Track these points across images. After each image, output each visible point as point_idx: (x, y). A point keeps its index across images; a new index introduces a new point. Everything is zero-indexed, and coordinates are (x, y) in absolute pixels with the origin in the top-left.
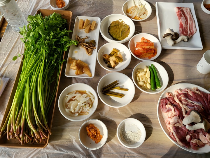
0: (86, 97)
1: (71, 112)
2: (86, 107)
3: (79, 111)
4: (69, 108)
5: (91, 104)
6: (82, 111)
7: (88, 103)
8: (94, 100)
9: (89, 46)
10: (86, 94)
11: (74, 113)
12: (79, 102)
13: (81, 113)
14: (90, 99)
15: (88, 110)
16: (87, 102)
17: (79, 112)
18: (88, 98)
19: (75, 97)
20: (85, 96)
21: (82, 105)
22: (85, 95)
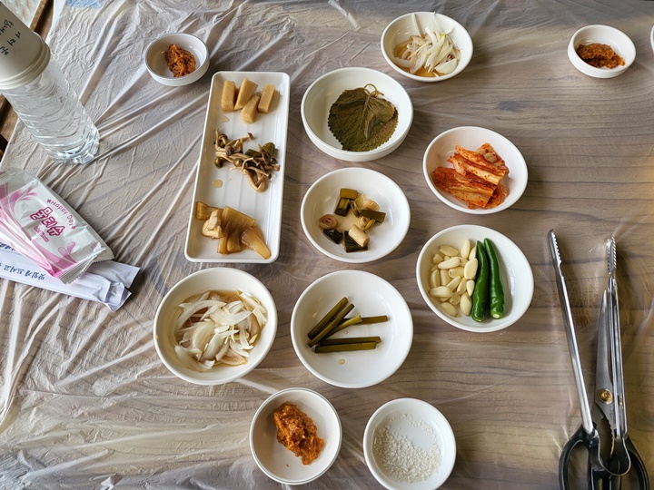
0: (241, 311)
1: (194, 357)
2: (238, 342)
3: (217, 352)
4: (187, 345)
5: (255, 331)
6: (227, 352)
7: (247, 330)
8: (265, 320)
9: (257, 164)
10: (240, 302)
11: (202, 361)
12: (220, 325)
13: (223, 361)
14: (254, 317)
15: (247, 351)
16: (241, 326)
17: (218, 357)
18: (247, 314)
19: (205, 310)
20: (238, 309)
21: (226, 335)
22: (236, 305)
